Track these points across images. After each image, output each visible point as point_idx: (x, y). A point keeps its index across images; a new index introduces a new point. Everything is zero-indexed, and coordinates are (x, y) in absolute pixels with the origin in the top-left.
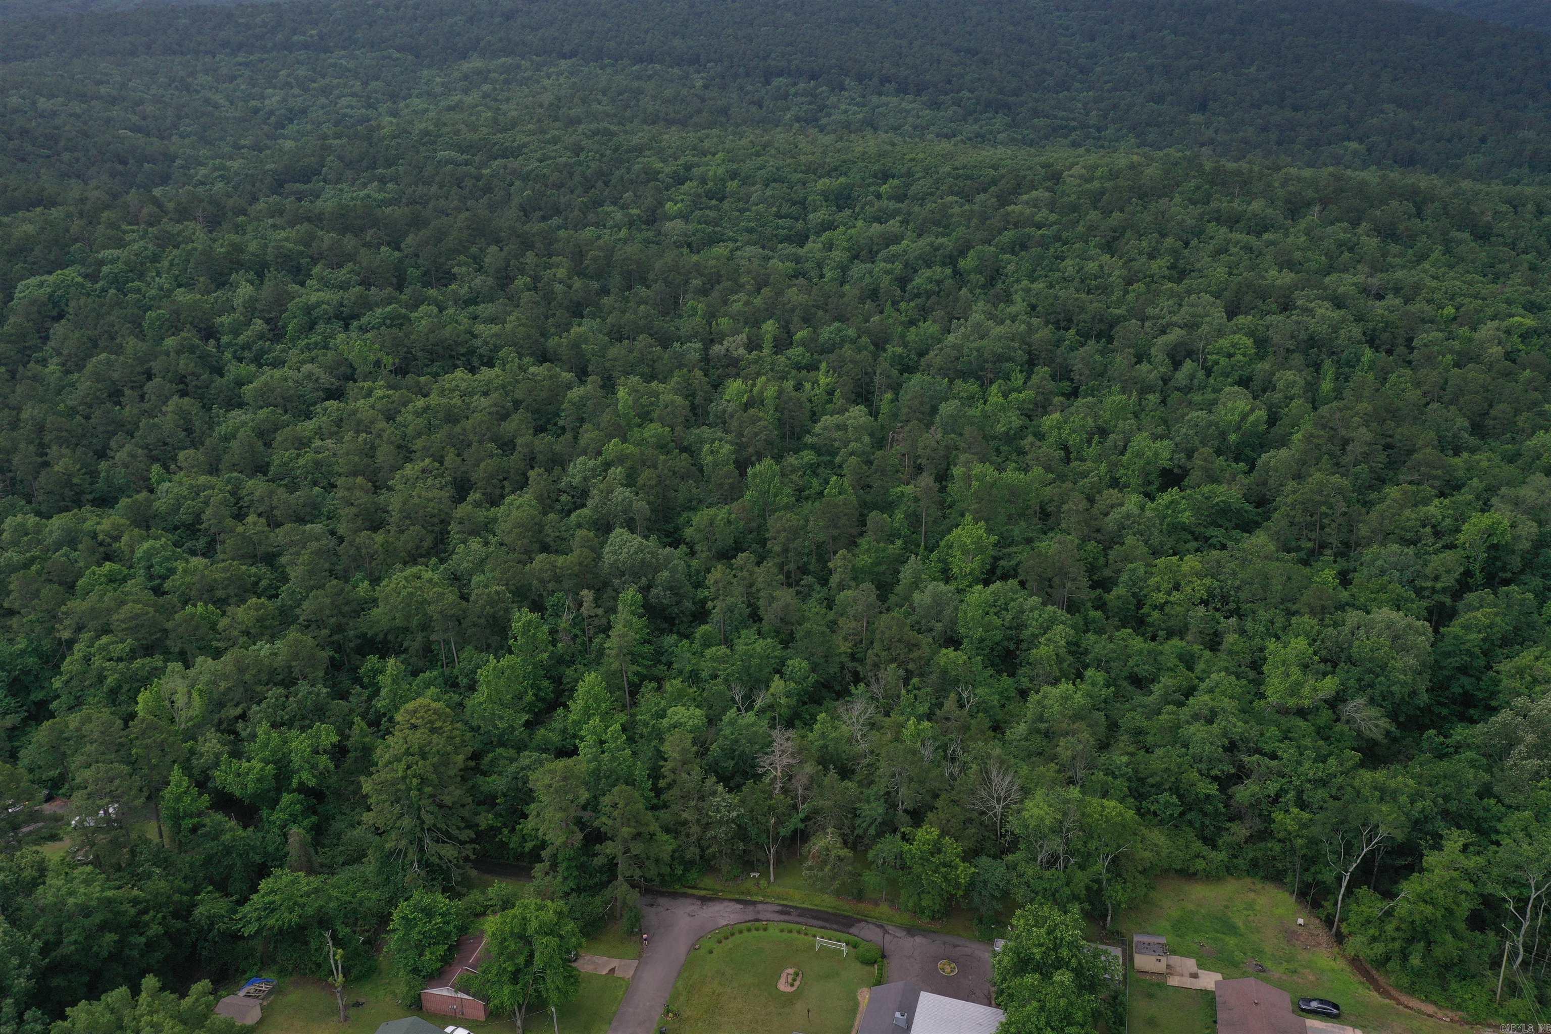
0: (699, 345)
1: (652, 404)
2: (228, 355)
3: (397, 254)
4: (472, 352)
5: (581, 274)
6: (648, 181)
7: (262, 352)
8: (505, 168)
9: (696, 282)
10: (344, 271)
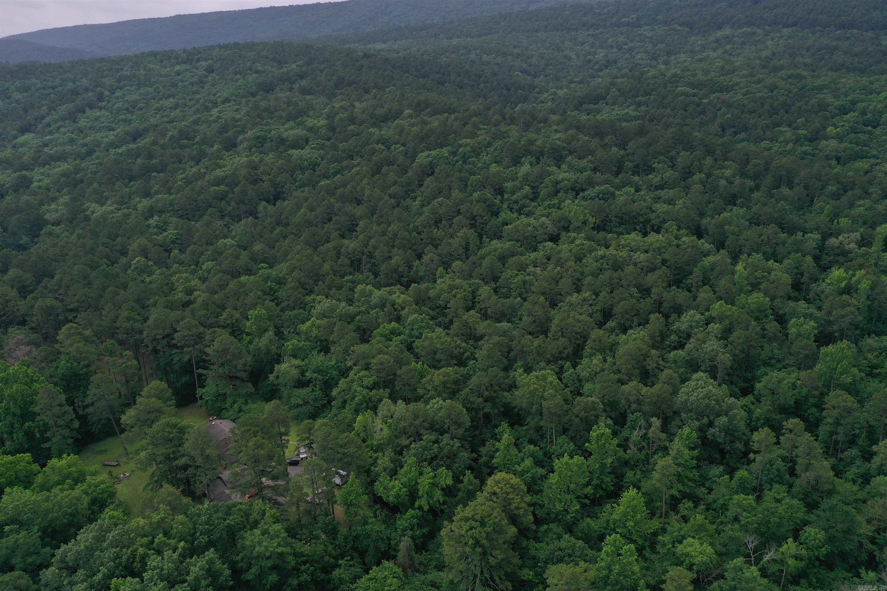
0: (819, 236)
1: (763, 277)
2: (505, 206)
3: (622, 152)
4: (648, 221)
5: (743, 174)
6: (820, 111)
7: (524, 206)
8: (719, 98)
9: (832, 188)
10: (585, 161)
